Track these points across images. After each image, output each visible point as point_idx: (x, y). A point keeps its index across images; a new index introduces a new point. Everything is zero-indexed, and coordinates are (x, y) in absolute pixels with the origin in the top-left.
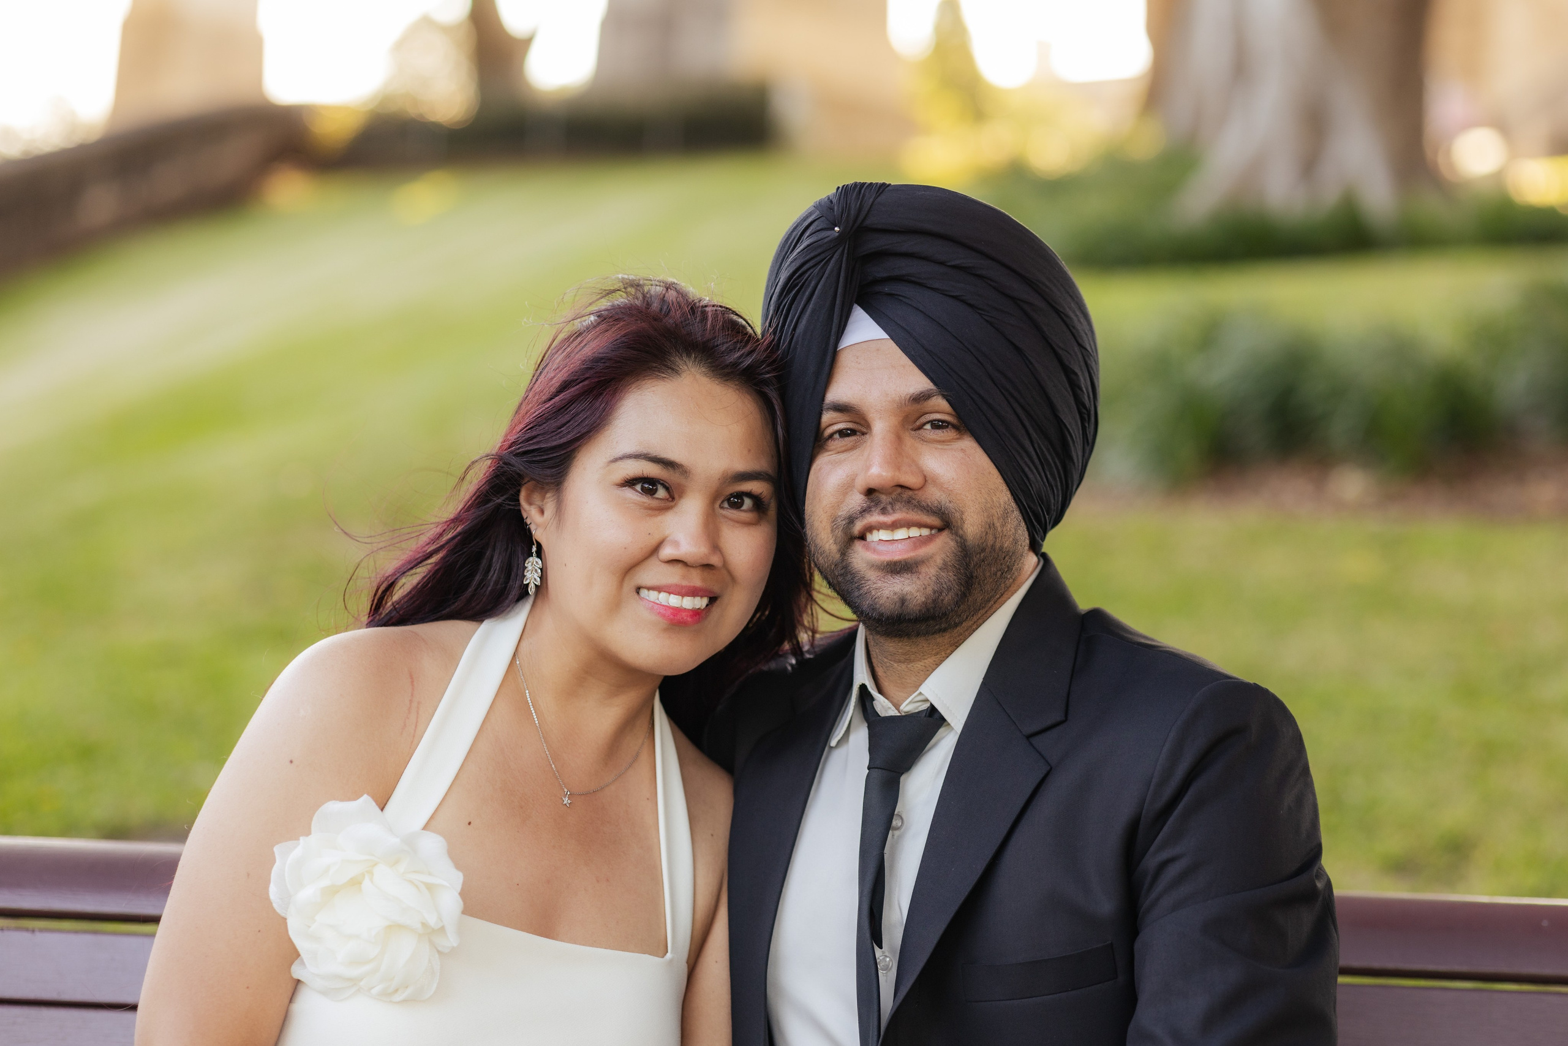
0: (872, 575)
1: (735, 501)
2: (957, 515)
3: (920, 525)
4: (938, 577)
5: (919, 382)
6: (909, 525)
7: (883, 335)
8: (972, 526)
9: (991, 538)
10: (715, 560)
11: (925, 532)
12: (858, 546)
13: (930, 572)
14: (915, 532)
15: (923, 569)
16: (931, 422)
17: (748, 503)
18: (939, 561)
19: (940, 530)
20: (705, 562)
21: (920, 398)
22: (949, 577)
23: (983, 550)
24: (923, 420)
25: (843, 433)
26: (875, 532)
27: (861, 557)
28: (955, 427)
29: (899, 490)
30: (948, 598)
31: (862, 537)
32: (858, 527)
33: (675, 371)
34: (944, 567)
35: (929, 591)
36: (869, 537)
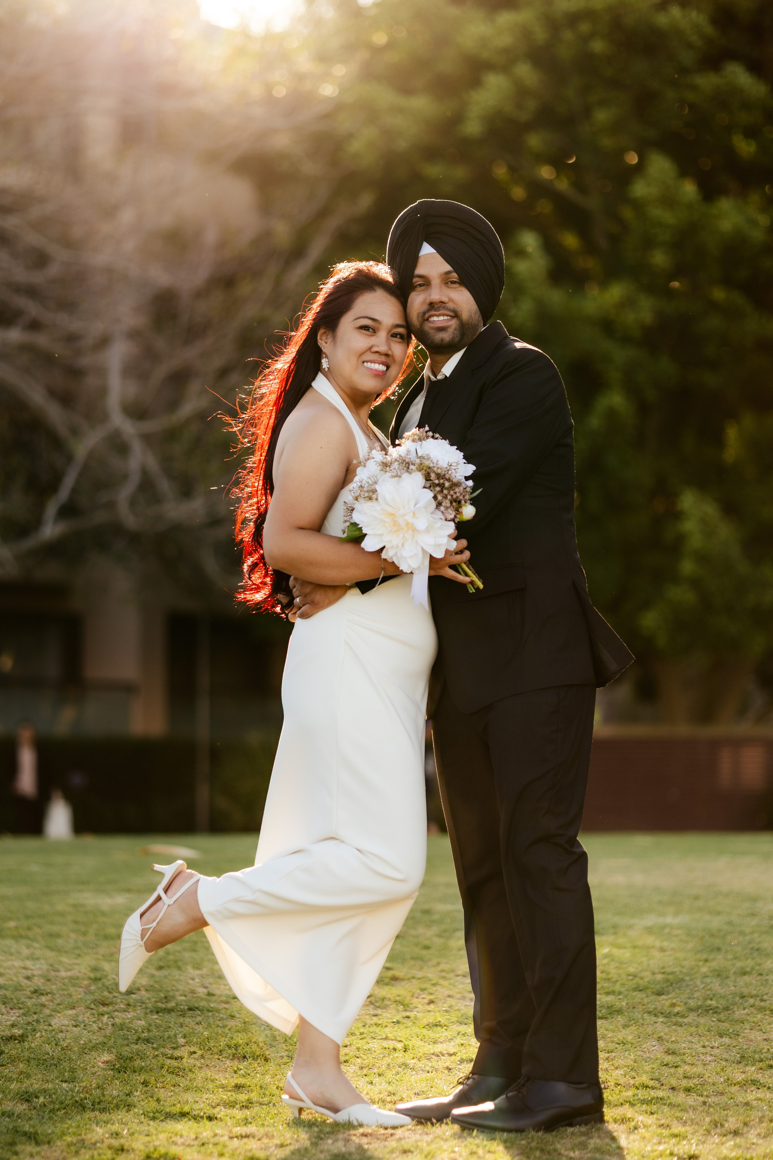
0: (432, 332)
1: (394, 335)
2: (460, 312)
3: (447, 315)
4: (453, 333)
5: (448, 268)
6: (444, 315)
7: (434, 251)
8: (465, 316)
9: (471, 320)
10: (390, 353)
11: (449, 318)
12: (426, 322)
13: (451, 330)
14: (446, 318)
15: (449, 330)
16: (450, 281)
17: (398, 336)
18: (454, 327)
19: (454, 317)
20: (386, 353)
21: (448, 273)
22: (457, 332)
23: (468, 324)
24: (448, 280)
25: (420, 285)
26: (432, 318)
27: (427, 326)
28: (458, 283)
29: (441, 303)
30: (457, 339)
31: (428, 320)
32: (427, 315)
33: (375, 290)
34: (455, 329)
35: (451, 337)
36: (430, 319)
